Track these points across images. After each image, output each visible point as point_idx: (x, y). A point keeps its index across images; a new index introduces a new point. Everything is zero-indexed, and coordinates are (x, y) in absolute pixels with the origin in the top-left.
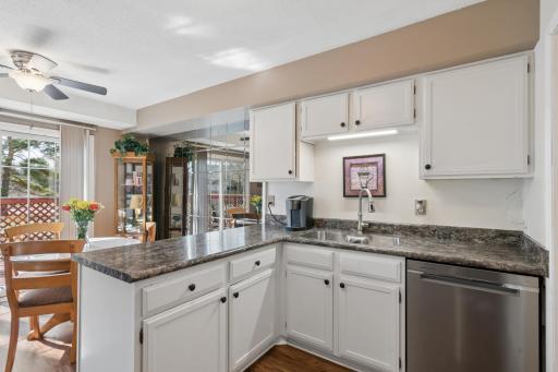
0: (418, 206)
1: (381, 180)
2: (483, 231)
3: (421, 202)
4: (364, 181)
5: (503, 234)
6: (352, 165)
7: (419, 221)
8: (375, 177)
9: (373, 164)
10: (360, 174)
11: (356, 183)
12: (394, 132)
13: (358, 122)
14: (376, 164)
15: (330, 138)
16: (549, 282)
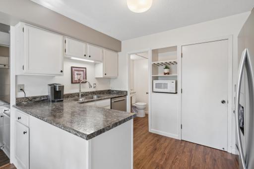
1: (85, 77)
3: (95, 84)
4: (79, 77)
6: (75, 70)
7: (94, 90)
8: (83, 76)
11: (76, 78)
12: (93, 61)
13: (90, 56)
14: (83, 71)
15: (73, 58)
16: (127, 96)
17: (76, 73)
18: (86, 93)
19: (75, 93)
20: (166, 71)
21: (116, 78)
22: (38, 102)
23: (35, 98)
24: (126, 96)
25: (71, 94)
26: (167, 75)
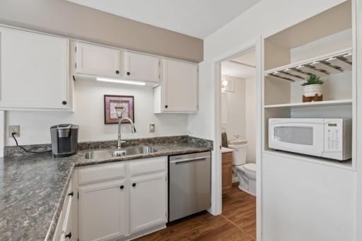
0: (152, 127)
1: (131, 112)
2: (177, 137)
3: (153, 125)
4: (119, 113)
5: (183, 137)
6: (111, 101)
7: (151, 136)
8: (127, 111)
9: (125, 102)
10: (116, 108)
11: (114, 114)
12: (144, 84)
13: (128, 74)
14: (128, 102)
15: (99, 79)
16: (213, 152)
17: (113, 105)
18: (134, 140)
19: (112, 142)
20: (311, 90)
21: (195, 114)
22: (42, 153)
23: (36, 147)
24: (210, 150)
25: (103, 143)
26: (313, 103)
